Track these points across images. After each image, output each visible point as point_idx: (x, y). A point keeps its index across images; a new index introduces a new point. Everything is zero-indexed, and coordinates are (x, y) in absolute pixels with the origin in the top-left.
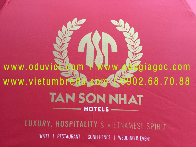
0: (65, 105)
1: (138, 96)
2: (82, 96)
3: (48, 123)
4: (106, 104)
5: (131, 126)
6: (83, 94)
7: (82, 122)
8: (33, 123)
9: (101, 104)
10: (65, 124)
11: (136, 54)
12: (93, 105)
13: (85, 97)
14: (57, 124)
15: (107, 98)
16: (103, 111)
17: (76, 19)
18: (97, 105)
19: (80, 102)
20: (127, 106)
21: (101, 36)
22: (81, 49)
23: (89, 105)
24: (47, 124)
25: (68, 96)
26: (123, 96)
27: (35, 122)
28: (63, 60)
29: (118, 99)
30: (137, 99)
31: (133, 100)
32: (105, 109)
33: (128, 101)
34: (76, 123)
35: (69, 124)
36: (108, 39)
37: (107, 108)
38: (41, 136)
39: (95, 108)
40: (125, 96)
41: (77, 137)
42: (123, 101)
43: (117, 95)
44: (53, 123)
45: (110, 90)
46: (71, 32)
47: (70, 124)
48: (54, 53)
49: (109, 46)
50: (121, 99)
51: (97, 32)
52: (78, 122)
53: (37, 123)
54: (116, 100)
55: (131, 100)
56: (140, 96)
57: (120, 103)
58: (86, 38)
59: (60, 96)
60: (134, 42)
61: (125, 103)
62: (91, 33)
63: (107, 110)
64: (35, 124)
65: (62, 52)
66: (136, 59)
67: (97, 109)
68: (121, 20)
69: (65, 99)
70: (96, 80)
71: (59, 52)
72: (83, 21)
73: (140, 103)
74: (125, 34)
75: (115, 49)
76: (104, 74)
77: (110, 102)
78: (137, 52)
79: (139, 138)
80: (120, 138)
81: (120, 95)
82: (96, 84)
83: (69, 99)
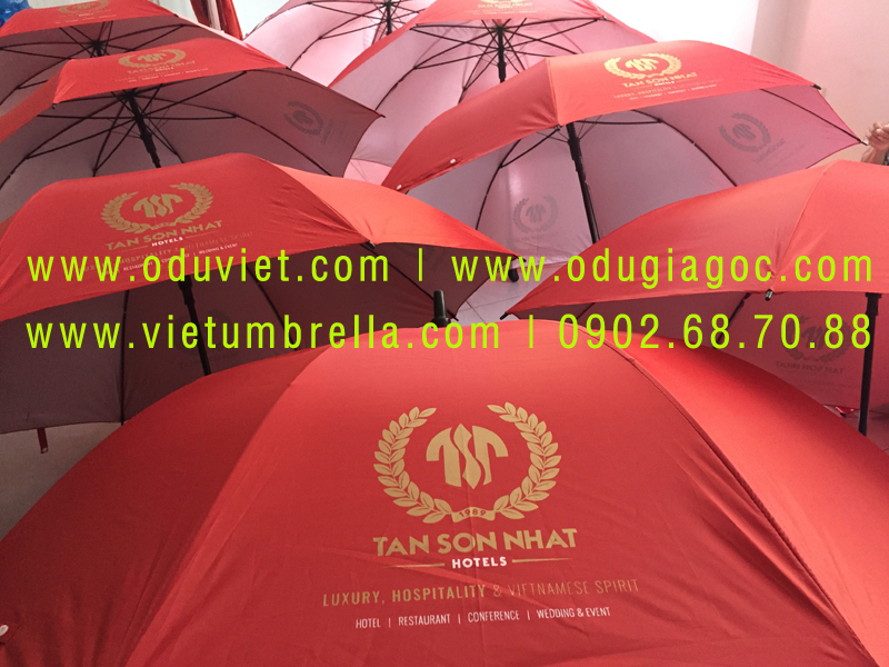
0: (409, 558)
1: (564, 531)
2: (445, 539)
3: (376, 597)
4: (501, 551)
5: (561, 589)
6: (447, 536)
7: (450, 589)
8: (342, 598)
9: (488, 551)
10: (413, 595)
11: (547, 458)
12: (471, 555)
13: (450, 540)
14: (396, 596)
15: (500, 541)
16: (493, 564)
17: (416, 410)
18: (481, 555)
19: (441, 551)
20: (544, 553)
21: (471, 432)
22: (432, 455)
23: (462, 556)
24: (372, 598)
25: (413, 542)
26: (532, 534)
27: (345, 597)
28: (397, 478)
29: (523, 539)
30: (565, 538)
31: (555, 539)
32: (497, 561)
33: (545, 542)
34: (438, 592)
35: (421, 593)
36: (484, 436)
37: (502, 559)
38: (361, 624)
39: (477, 560)
40: (538, 532)
41: (444, 619)
42: (534, 544)
43: (519, 533)
44: (386, 596)
45: (503, 525)
46: (409, 432)
47: (425, 594)
48: (376, 467)
49: (491, 449)
50: (529, 540)
51: (461, 426)
52: (441, 589)
53: (349, 598)
54: (519, 542)
55: (552, 538)
56: (570, 532)
57: (529, 547)
58: (442, 438)
59: (396, 542)
60: (540, 437)
61: (540, 546)
62: (449, 430)
63: (504, 563)
64: (346, 600)
65: (393, 464)
66: (547, 466)
67: (481, 562)
68: (507, 405)
69: (407, 547)
70: (471, 509)
71: (388, 465)
72: (431, 411)
73: (573, 544)
74: (519, 426)
75: (502, 451)
76: (485, 496)
77: (508, 547)
78: (548, 455)
79: (583, 611)
80: (541, 614)
81: (527, 533)
82: (471, 515)
83: (417, 548)
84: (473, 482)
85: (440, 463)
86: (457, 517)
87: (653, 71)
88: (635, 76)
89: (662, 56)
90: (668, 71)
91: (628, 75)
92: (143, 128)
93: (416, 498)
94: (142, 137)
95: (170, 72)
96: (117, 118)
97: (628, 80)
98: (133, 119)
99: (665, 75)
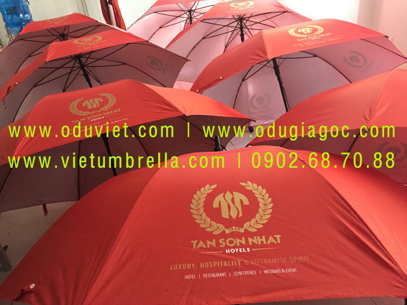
0: (207, 249)
1: (275, 236)
2: (222, 241)
3: (193, 266)
4: (247, 245)
5: (274, 261)
6: (224, 240)
7: (225, 262)
8: (178, 267)
9: (241, 246)
10: (209, 265)
12: (234, 247)
13: (225, 241)
14: (202, 265)
15: (247, 241)
16: (244, 251)
17: (208, 186)
18: (239, 247)
19: (221, 246)
20: (267, 246)
21: (233, 194)
22: (216, 205)
23: (230, 248)
24: (191, 266)
25: (209, 242)
26: (261, 238)
27: (180, 266)
28: (201, 215)
29: (257, 240)
30: (276, 239)
31: (271, 239)
32: (246, 250)
33: (267, 241)
34: (220, 263)
35: (213, 264)
37: (248, 249)
38: (187, 277)
39: (237, 249)
40: (264, 237)
41: (223, 275)
42: (262, 242)
43: (255, 238)
44: (198, 265)
45: (248, 234)
46: (205, 195)
47: (214, 264)
48: (191, 211)
49: (241, 201)
50: (260, 240)
51: (228, 192)
52: (222, 262)
53: (182, 266)
54: (255, 241)
55: (270, 239)
56: (278, 237)
57: (260, 243)
58: (220, 197)
59: (201, 242)
60: (263, 196)
61: (265, 243)
62: (223, 194)
63: (249, 251)
64: (180, 267)
65: (199, 209)
66: (267, 208)
67: (239, 250)
68: (248, 182)
69: (206, 245)
70: (234, 228)
71: (196, 210)
72: (215, 186)
73: (279, 242)
74: (254, 191)
75: (246, 202)
76: (239, 222)
77: (250, 244)
78: (267, 203)
79: (285, 270)
80: (266, 272)
81: (258, 237)
82: (234, 230)
83: (210, 245)
84: (234, 216)
85: (219, 208)
86: (227, 231)
87: (311, 33)
88: (303, 36)
89: (315, 27)
90: (318, 33)
91: (300, 36)
92: (84, 71)
93: (209, 224)
94: (84, 75)
95: (96, 45)
96: (73, 67)
97: (300, 38)
98: (80, 67)
99: (316, 35)
